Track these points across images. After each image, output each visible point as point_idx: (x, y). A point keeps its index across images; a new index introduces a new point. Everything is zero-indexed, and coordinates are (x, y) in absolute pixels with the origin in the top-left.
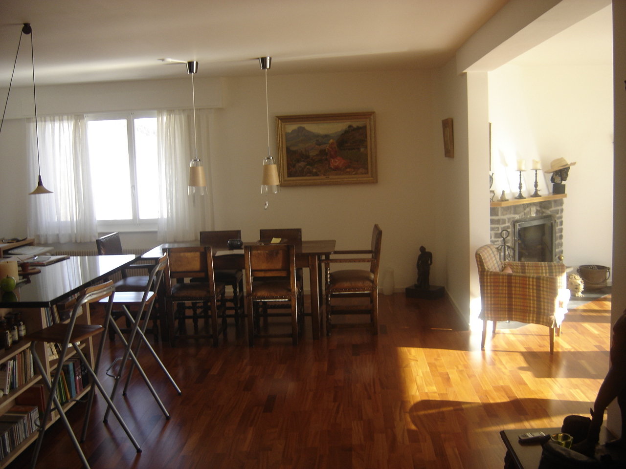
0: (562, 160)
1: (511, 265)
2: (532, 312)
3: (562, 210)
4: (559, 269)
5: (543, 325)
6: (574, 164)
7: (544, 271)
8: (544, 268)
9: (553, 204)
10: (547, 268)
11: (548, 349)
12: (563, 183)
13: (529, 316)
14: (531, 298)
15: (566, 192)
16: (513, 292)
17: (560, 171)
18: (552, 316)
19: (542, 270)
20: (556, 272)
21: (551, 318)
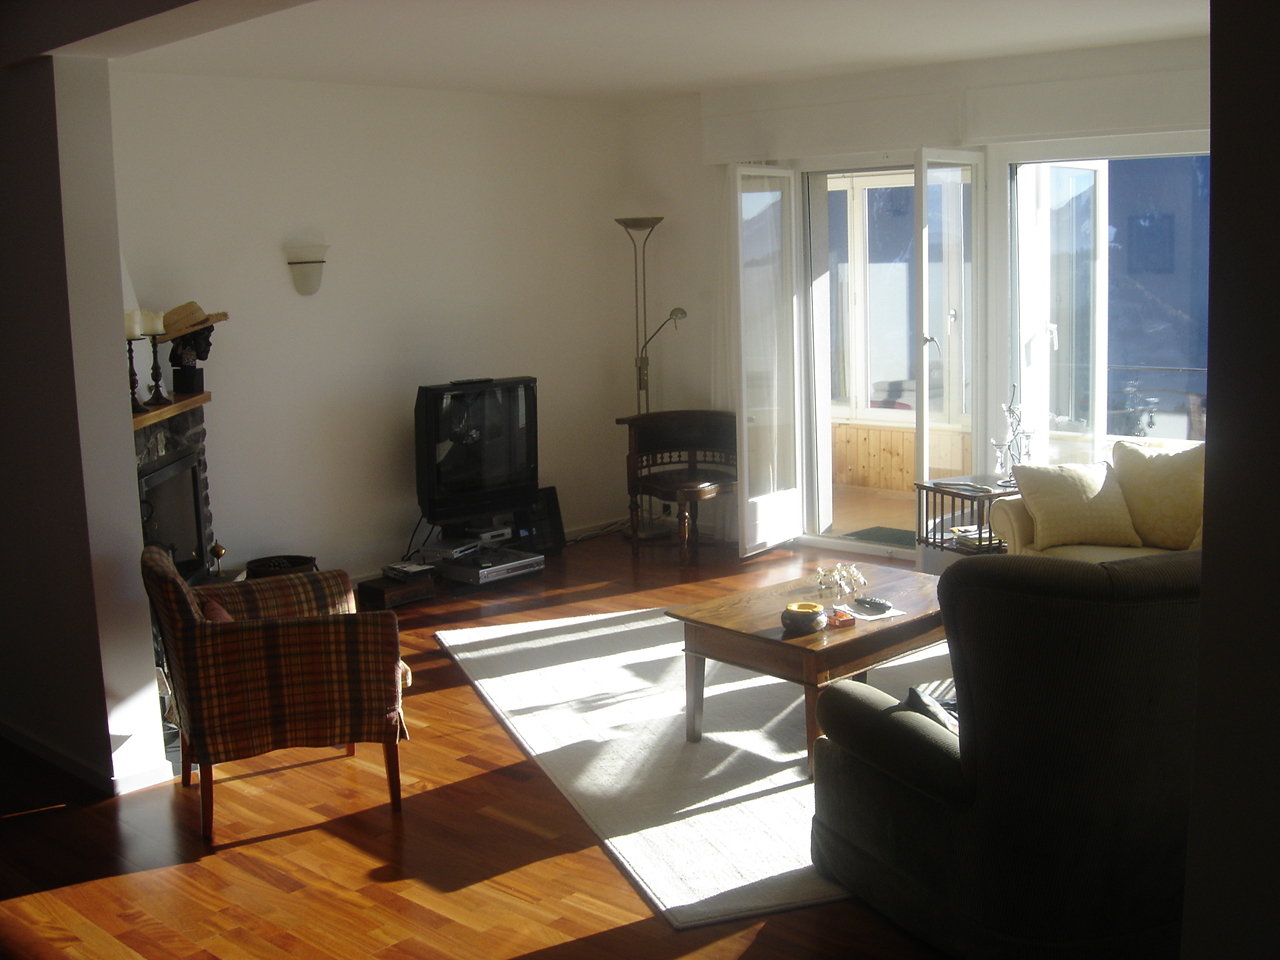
0: (191, 307)
1: (217, 595)
2: (338, 714)
3: (203, 433)
4: (337, 584)
5: (370, 741)
6: (224, 316)
7: (303, 597)
8: (300, 589)
9: (190, 419)
10: (309, 587)
11: (386, 798)
12: (199, 364)
13: (333, 727)
14: (335, 677)
15: (206, 388)
16: (284, 671)
17: (195, 335)
18: (392, 714)
19: (298, 594)
20: (332, 595)
21: (391, 719)
